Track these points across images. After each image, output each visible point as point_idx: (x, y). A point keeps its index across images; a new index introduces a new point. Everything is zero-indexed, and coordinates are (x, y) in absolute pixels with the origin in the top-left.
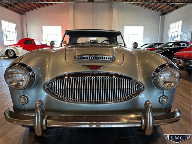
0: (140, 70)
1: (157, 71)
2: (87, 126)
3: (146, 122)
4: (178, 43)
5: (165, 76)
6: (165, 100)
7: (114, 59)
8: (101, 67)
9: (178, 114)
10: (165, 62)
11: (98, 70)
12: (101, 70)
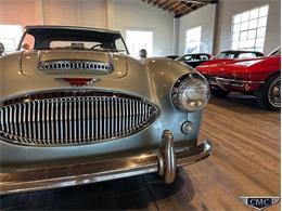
0: (152, 86)
1: (177, 85)
2: (73, 183)
3: (165, 163)
4: (197, 56)
5: (187, 93)
6: (190, 128)
7: (111, 68)
8: (89, 80)
9: (208, 147)
10: (187, 72)
11: (84, 87)
12: (90, 87)
